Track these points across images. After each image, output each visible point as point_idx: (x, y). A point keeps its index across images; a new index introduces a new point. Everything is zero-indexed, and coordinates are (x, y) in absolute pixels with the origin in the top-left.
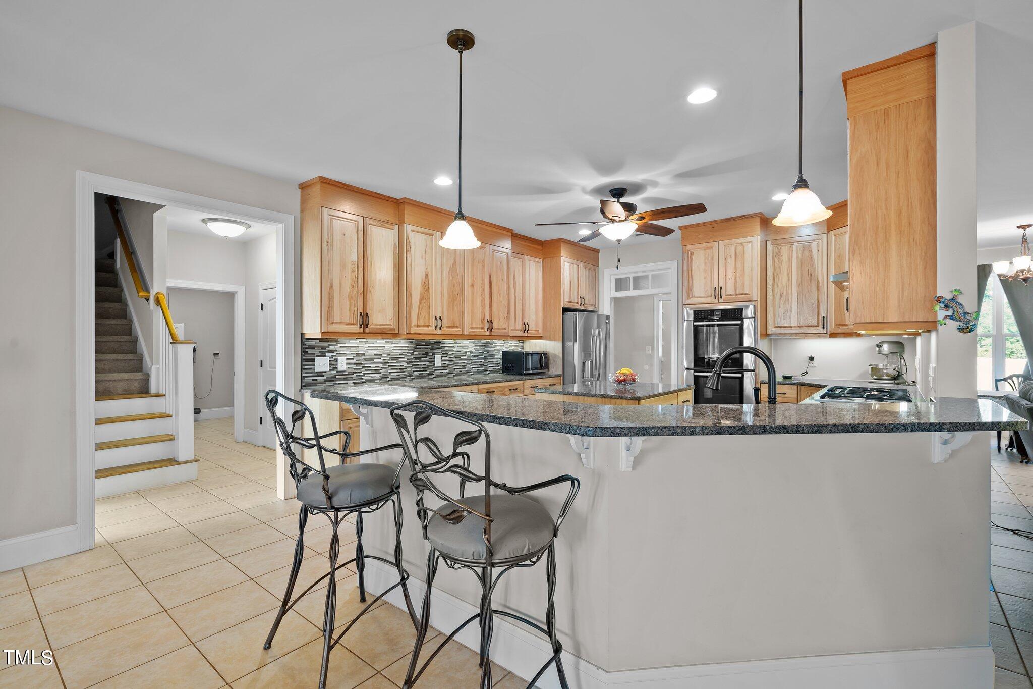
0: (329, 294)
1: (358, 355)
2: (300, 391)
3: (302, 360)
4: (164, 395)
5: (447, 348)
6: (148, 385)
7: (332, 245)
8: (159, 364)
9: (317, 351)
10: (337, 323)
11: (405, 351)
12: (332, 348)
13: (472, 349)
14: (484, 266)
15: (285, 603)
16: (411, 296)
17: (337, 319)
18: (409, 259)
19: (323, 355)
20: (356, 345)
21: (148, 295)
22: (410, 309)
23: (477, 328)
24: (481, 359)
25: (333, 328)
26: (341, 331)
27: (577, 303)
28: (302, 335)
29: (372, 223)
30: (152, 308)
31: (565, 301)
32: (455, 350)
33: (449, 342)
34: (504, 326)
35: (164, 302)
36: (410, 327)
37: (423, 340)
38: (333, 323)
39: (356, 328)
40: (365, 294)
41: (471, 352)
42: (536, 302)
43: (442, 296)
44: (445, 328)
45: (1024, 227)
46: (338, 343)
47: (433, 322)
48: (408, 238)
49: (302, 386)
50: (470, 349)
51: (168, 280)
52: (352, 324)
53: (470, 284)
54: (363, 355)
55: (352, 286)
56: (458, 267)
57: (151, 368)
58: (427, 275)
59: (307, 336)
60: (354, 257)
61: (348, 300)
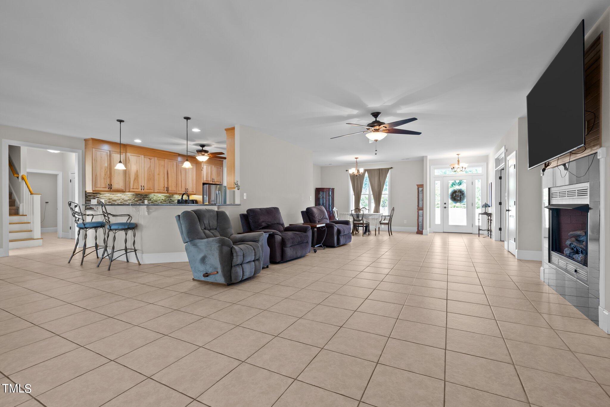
0: (96, 177)
1: (109, 199)
2: (85, 211)
3: (86, 200)
4: (26, 215)
5: (151, 198)
6: (18, 212)
7: (97, 161)
8: (23, 203)
9: (92, 197)
10: (99, 187)
11: (131, 198)
12: (98, 196)
13: (163, 198)
14: (164, 167)
15: (74, 252)
16: (130, 178)
17: (99, 186)
18: (129, 165)
19: (94, 199)
20: (108, 195)
21: (18, 176)
22: (130, 183)
23: (161, 190)
24: (168, 202)
25: (97, 189)
26: (100, 190)
27: (211, 181)
28: (86, 191)
29: (113, 153)
30: (20, 181)
31: (204, 180)
32: (154, 198)
33: (152, 195)
34: (175, 189)
35: (26, 178)
36: (130, 189)
37: (139, 194)
38: (97, 187)
39: (107, 189)
40: (110, 177)
41: (162, 199)
42: (192, 180)
43: (144, 178)
44: (146, 190)
45: (356, 158)
46: (101, 194)
47: (140, 188)
48: (128, 158)
49: (85, 209)
50: (162, 198)
51: (27, 169)
52: (105, 188)
53: (158, 174)
54: (112, 199)
55: (105, 175)
56: (152, 168)
57: (20, 205)
58: (137, 171)
59: (87, 192)
60: (106, 165)
61: (103, 180)
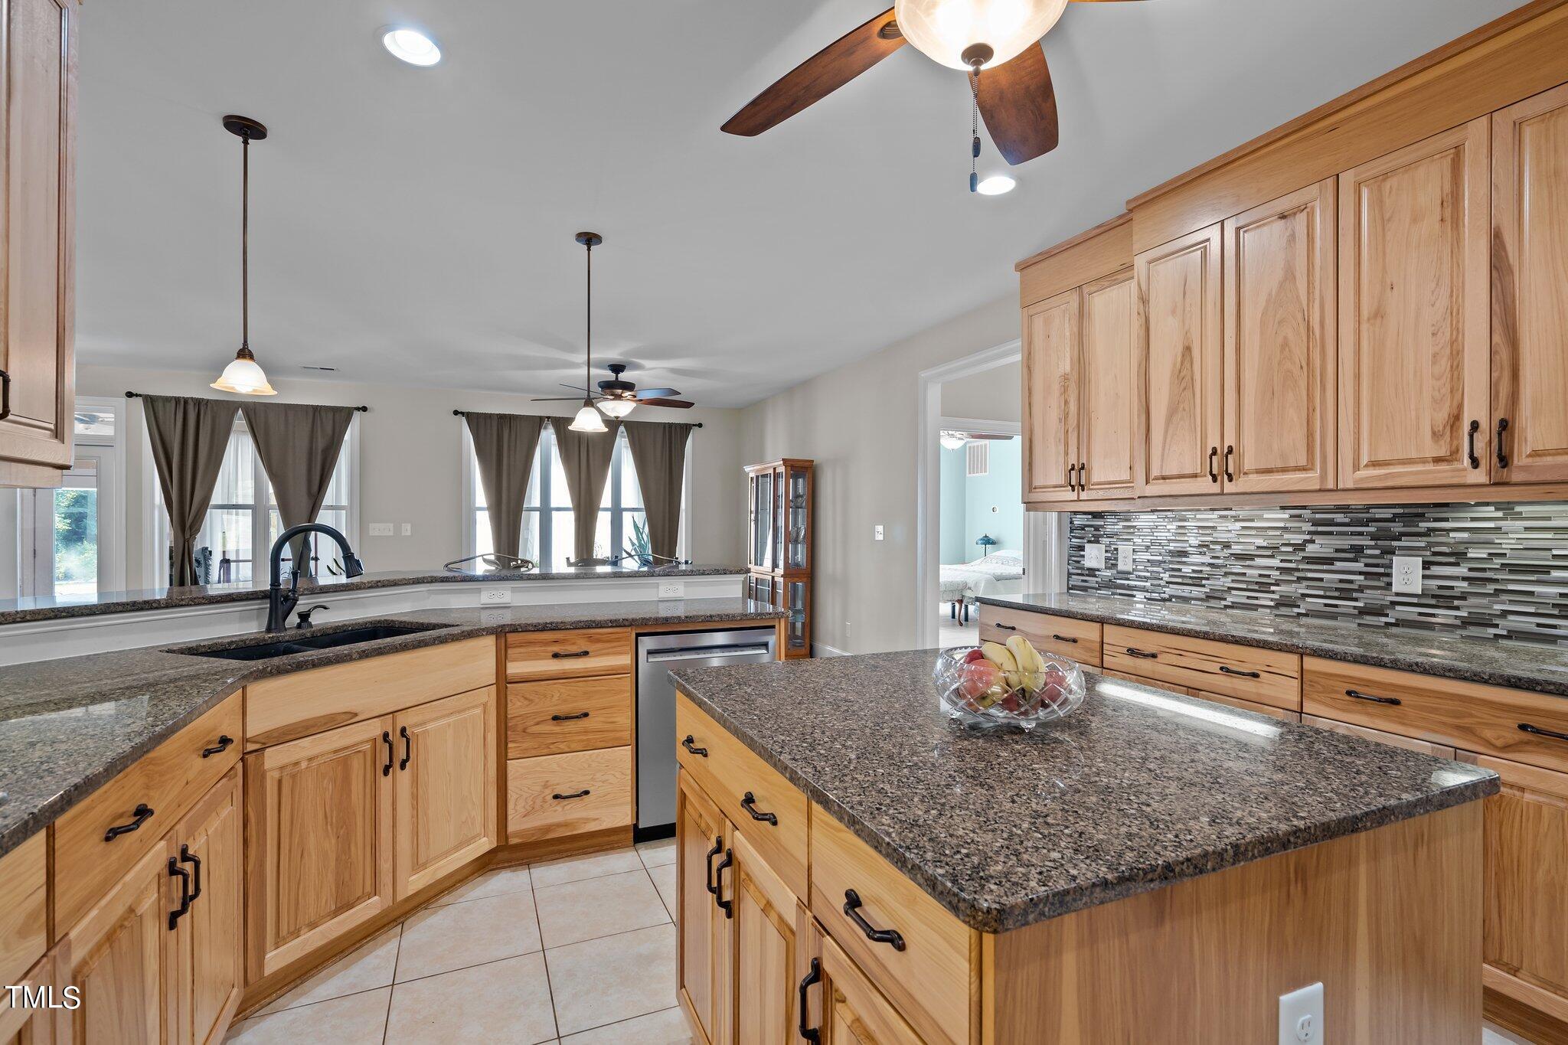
3: (1069, 547)
9: (1088, 534)
11: (1276, 538)
12: (1109, 529)
19: (1096, 541)
37: (1346, 510)
40: (1080, 429)
49: (1068, 589)
58: (1188, 349)
60: (1064, 368)
61: (1054, 446)
